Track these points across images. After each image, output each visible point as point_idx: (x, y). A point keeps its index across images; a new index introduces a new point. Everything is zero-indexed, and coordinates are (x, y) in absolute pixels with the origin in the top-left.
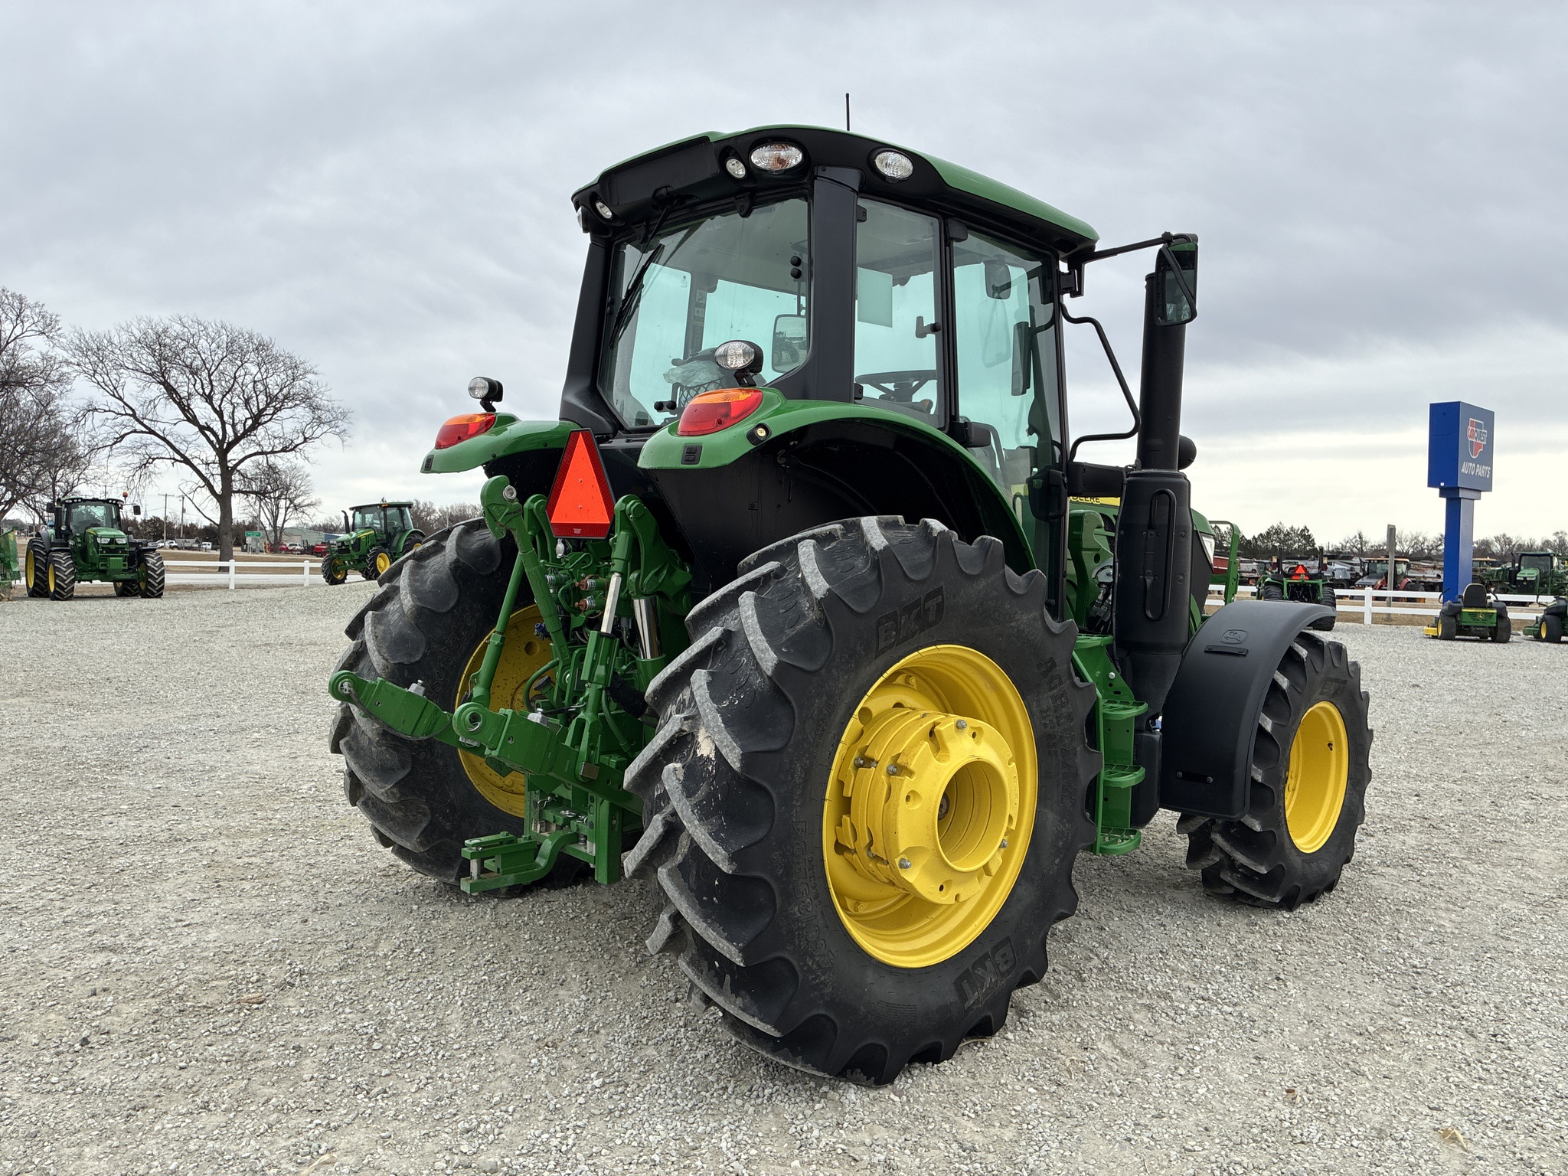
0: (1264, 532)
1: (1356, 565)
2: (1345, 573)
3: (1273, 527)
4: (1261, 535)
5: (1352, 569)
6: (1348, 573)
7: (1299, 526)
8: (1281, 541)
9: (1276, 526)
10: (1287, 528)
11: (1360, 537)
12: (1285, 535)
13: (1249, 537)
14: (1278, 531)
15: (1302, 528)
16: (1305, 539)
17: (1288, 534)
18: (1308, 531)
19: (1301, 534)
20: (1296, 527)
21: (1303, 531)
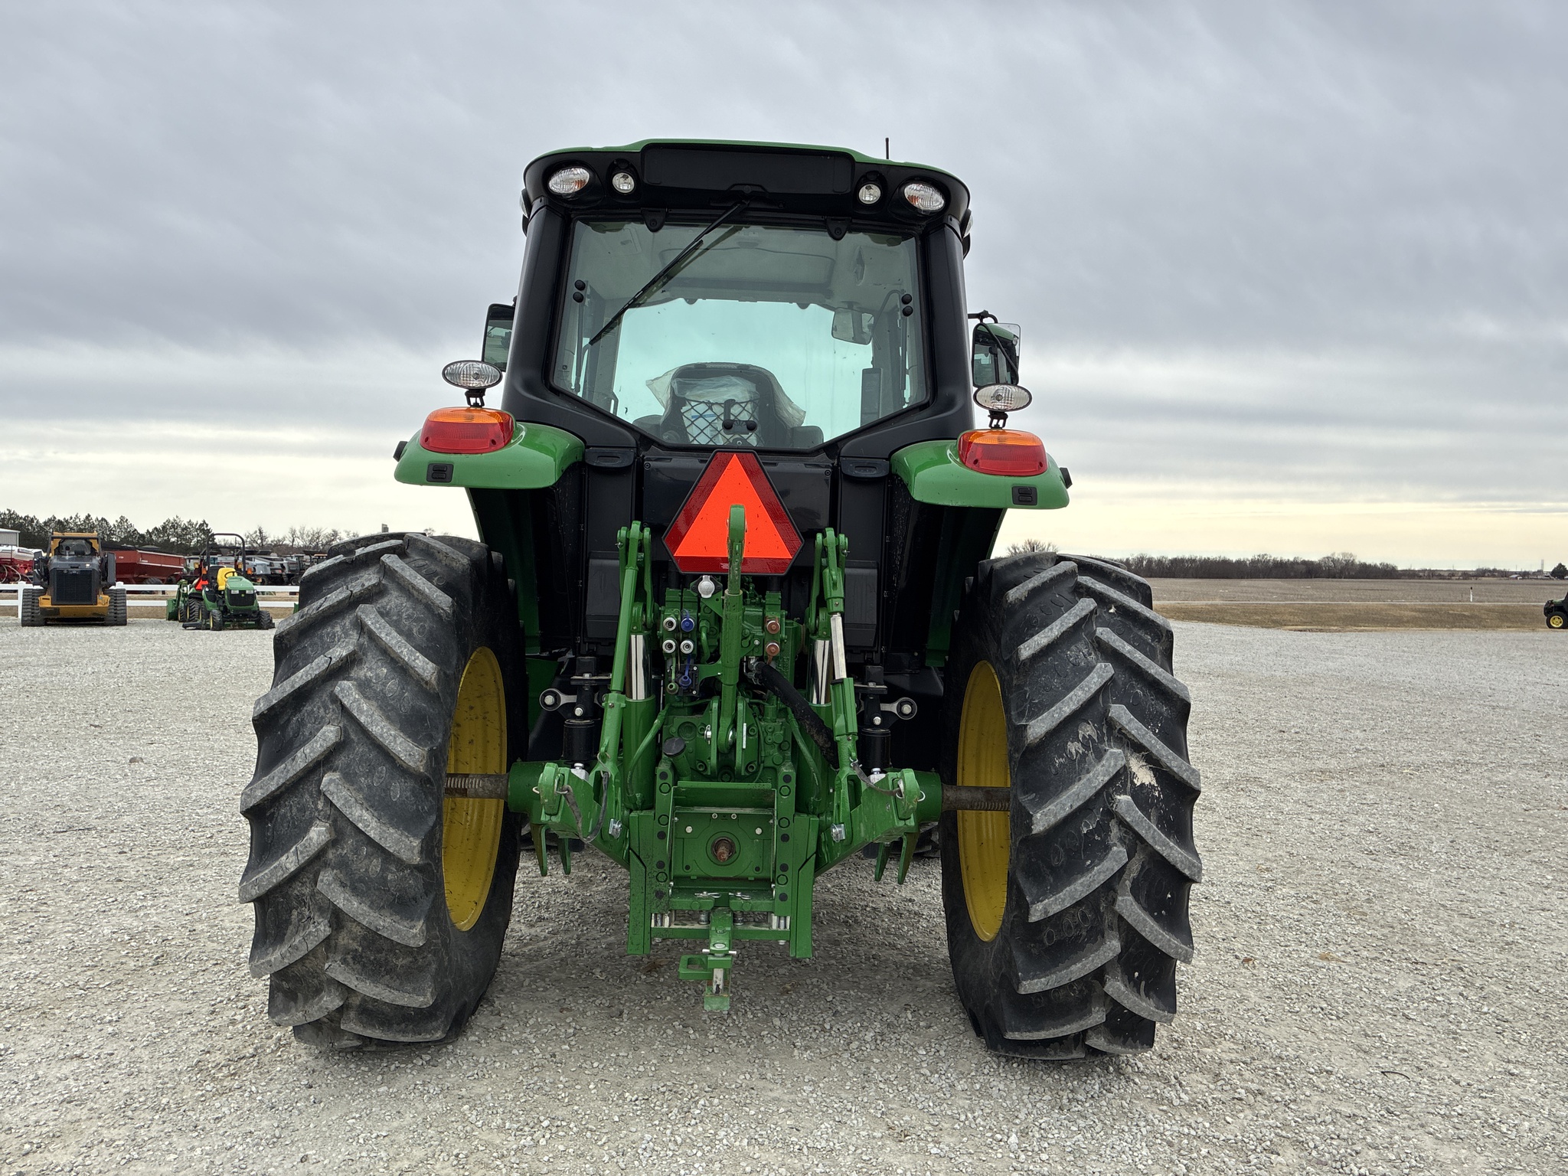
0: (159, 526)
1: (274, 560)
2: (265, 568)
3: (168, 521)
4: (156, 528)
5: (271, 565)
6: (269, 568)
7: (197, 520)
8: (178, 536)
9: (172, 520)
10: (184, 521)
11: (261, 532)
12: (183, 529)
13: (142, 531)
14: (174, 525)
15: (200, 522)
16: (204, 534)
17: (186, 528)
18: (207, 525)
19: (199, 529)
20: (194, 521)
21: (201, 525)
